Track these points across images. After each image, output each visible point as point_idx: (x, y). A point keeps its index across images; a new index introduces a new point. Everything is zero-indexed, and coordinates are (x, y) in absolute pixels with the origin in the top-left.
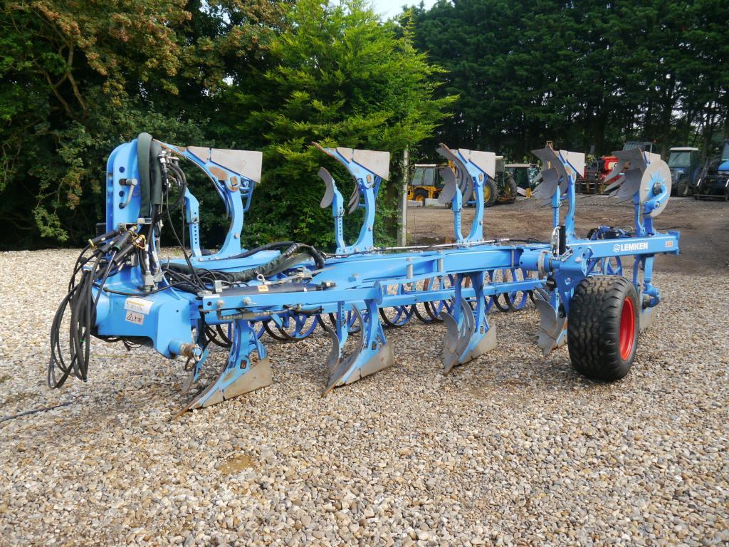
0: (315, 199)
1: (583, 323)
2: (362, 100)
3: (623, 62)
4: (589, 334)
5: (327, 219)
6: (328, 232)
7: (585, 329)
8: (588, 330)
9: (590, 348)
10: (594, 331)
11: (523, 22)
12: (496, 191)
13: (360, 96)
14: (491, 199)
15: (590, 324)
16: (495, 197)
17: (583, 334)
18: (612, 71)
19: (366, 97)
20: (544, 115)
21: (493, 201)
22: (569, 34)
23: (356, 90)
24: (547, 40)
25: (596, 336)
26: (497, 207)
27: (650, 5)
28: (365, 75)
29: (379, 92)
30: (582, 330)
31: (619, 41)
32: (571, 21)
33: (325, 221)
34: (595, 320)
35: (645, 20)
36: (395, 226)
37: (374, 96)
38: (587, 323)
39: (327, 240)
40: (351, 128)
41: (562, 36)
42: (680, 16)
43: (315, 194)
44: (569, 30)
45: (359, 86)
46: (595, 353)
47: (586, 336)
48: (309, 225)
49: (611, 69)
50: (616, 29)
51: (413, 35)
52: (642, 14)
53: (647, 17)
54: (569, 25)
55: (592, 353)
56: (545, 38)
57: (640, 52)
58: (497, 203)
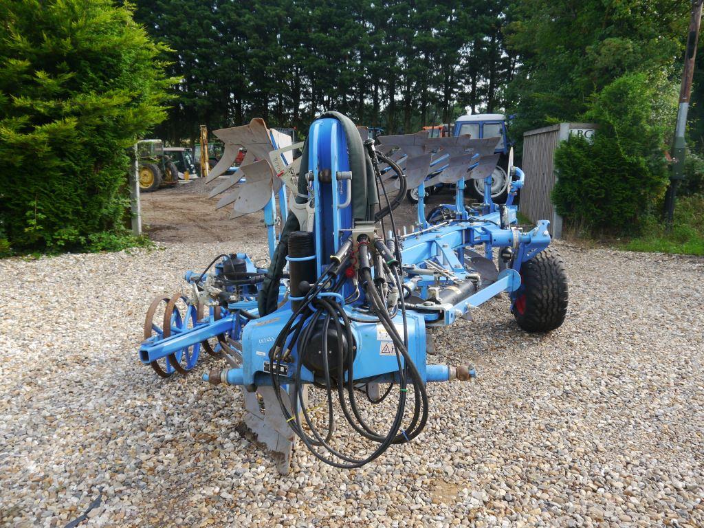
0: (42, 189)
1: (545, 287)
2: (91, 75)
3: (261, 54)
4: (551, 295)
5: (60, 213)
6: (60, 228)
7: (547, 292)
8: (549, 291)
9: (551, 306)
10: (555, 291)
11: (158, 5)
12: (160, 175)
13: (88, 70)
14: (155, 184)
15: (551, 286)
16: (159, 182)
17: (546, 296)
18: (251, 62)
19: (95, 71)
20: (188, 100)
21: (158, 186)
22: (207, 23)
23: (82, 62)
24: (185, 26)
25: (557, 296)
26: (164, 192)
27: (278, 5)
28: (97, 47)
29: (110, 66)
30: (544, 292)
31: (254, 35)
32: (207, 10)
33: (57, 216)
34: (554, 282)
35: (276, 18)
36: (130, 216)
37: (104, 72)
38: (548, 286)
39: (63, 237)
40: (89, 107)
41: (201, 24)
42: (305, 19)
43: (42, 183)
44: (206, 18)
45: (86, 59)
46: (554, 310)
47: (548, 295)
48: (39, 222)
49: (250, 60)
50: (252, 23)
51: (134, 7)
52: (274, 12)
53: (277, 15)
54: (206, 14)
55: (552, 310)
56: (183, 23)
57: (274, 47)
58: (161, 188)
